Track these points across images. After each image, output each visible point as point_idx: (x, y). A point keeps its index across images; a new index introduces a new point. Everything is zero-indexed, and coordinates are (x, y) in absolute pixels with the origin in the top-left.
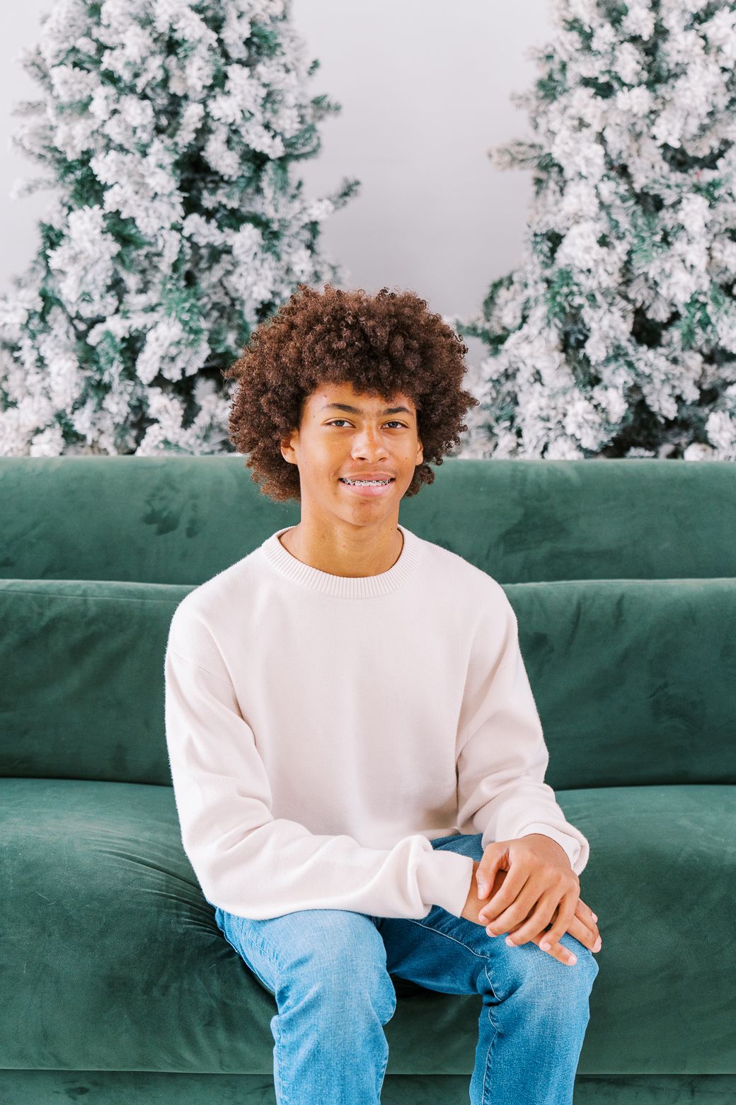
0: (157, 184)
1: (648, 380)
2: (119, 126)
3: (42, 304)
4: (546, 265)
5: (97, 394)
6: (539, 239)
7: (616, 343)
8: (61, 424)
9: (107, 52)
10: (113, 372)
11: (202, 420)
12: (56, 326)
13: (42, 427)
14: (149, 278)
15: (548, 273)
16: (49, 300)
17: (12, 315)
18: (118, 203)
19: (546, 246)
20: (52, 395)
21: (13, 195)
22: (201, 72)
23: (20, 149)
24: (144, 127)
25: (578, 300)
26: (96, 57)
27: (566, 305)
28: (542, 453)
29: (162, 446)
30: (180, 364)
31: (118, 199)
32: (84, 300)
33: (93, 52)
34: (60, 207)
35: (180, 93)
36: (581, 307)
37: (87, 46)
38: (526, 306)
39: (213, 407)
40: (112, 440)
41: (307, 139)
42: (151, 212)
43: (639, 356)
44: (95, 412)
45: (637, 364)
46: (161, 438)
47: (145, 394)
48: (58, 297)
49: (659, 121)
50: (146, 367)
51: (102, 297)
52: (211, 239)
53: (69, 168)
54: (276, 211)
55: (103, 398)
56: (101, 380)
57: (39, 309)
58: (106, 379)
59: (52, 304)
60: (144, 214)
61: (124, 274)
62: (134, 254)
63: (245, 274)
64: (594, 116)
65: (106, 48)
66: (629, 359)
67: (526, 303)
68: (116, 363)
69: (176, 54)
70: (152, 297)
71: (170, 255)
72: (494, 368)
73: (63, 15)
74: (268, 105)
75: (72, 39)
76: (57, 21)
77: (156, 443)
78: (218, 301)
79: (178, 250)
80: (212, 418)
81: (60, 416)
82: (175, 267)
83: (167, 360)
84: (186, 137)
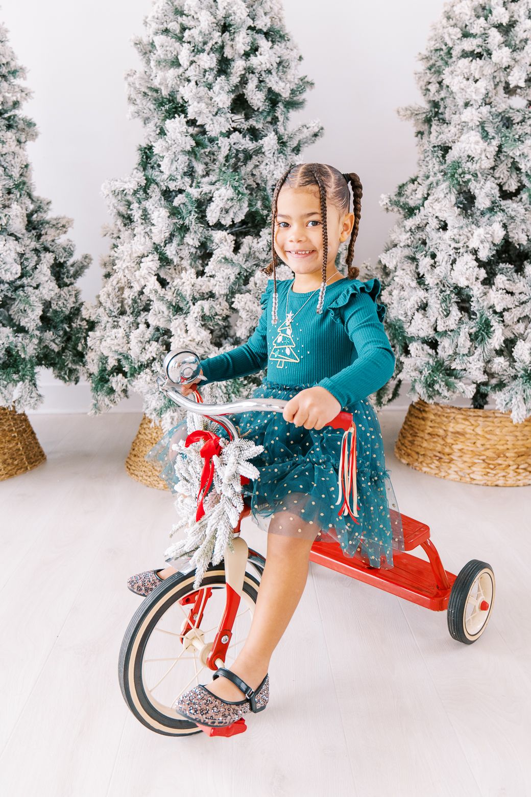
0: (221, 100)
1: (513, 221)
2: (195, 71)
3: (145, 182)
4: (441, 163)
5: (180, 234)
6: (436, 149)
7: (493, 199)
8: (157, 252)
9: (187, 31)
10: (191, 219)
11: (244, 249)
12: (154, 195)
13: (146, 255)
14: (211, 167)
15: (442, 167)
16: (149, 181)
17: (128, 183)
18: (196, 112)
19: (440, 153)
20: (152, 235)
21: (128, 116)
22: (245, 40)
23: (132, 89)
24: (211, 69)
25: (468, 177)
26: (179, 35)
27: (460, 179)
28: (452, 264)
29: (223, 260)
30: (231, 214)
31: (196, 110)
32: (170, 180)
33: (178, 31)
34: (155, 128)
35: (230, 57)
36: (469, 180)
37: (174, 27)
38: (430, 187)
39: (251, 242)
40: (189, 262)
41: (302, 90)
42: (215, 121)
43: (508, 206)
44: (179, 245)
45: (506, 210)
46: (223, 256)
47: (210, 233)
48: (155, 178)
49: (512, 73)
50: (212, 215)
51: (182, 178)
52: (246, 146)
53: (161, 104)
54: (285, 130)
55: (184, 236)
56: (184, 223)
57: (143, 184)
58: (187, 222)
59: (151, 183)
60: (211, 122)
61: (195, 164)
62: (202, 151)
63: (269, 163)
64: (476, 69)
65: (187, 28)
66: (502, 208)
67: (431, 184)
68: (193, 213)
69: (229, 31)
70: (212, 178)
71: (224, 151)
72: (413, 223)
73: (161, 8)
74: (281, 68)
75: (165, 23)
76: (157, 12)
77: (220, 258)
78: (250, 183)
79: (229, 148)
80: (250, 249)
81: (156, 248)
82: (227, 158)
83: (224, 212)
84: (235, 80)
